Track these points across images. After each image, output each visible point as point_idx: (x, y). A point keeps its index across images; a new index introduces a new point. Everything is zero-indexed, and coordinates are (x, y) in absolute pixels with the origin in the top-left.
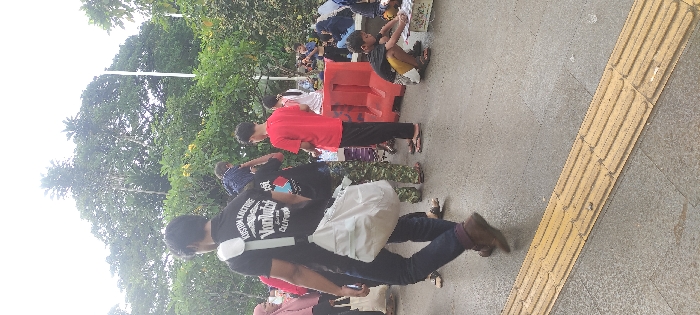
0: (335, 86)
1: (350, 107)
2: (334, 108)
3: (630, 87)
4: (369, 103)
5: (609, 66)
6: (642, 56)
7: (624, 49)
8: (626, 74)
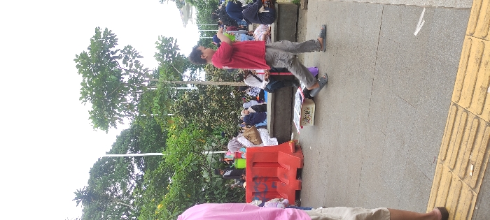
0: (254, 164)
1: (266, 178)
2: (254, 179)
3: (458, 179)
4: (278, 176)
5: (439, 160)
6: (461, 156)
7: (447, 150)
8: (452, 167)
